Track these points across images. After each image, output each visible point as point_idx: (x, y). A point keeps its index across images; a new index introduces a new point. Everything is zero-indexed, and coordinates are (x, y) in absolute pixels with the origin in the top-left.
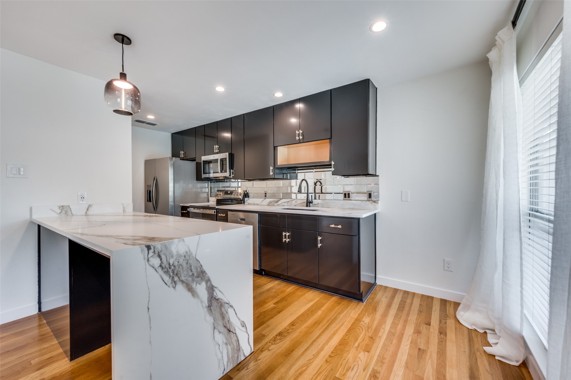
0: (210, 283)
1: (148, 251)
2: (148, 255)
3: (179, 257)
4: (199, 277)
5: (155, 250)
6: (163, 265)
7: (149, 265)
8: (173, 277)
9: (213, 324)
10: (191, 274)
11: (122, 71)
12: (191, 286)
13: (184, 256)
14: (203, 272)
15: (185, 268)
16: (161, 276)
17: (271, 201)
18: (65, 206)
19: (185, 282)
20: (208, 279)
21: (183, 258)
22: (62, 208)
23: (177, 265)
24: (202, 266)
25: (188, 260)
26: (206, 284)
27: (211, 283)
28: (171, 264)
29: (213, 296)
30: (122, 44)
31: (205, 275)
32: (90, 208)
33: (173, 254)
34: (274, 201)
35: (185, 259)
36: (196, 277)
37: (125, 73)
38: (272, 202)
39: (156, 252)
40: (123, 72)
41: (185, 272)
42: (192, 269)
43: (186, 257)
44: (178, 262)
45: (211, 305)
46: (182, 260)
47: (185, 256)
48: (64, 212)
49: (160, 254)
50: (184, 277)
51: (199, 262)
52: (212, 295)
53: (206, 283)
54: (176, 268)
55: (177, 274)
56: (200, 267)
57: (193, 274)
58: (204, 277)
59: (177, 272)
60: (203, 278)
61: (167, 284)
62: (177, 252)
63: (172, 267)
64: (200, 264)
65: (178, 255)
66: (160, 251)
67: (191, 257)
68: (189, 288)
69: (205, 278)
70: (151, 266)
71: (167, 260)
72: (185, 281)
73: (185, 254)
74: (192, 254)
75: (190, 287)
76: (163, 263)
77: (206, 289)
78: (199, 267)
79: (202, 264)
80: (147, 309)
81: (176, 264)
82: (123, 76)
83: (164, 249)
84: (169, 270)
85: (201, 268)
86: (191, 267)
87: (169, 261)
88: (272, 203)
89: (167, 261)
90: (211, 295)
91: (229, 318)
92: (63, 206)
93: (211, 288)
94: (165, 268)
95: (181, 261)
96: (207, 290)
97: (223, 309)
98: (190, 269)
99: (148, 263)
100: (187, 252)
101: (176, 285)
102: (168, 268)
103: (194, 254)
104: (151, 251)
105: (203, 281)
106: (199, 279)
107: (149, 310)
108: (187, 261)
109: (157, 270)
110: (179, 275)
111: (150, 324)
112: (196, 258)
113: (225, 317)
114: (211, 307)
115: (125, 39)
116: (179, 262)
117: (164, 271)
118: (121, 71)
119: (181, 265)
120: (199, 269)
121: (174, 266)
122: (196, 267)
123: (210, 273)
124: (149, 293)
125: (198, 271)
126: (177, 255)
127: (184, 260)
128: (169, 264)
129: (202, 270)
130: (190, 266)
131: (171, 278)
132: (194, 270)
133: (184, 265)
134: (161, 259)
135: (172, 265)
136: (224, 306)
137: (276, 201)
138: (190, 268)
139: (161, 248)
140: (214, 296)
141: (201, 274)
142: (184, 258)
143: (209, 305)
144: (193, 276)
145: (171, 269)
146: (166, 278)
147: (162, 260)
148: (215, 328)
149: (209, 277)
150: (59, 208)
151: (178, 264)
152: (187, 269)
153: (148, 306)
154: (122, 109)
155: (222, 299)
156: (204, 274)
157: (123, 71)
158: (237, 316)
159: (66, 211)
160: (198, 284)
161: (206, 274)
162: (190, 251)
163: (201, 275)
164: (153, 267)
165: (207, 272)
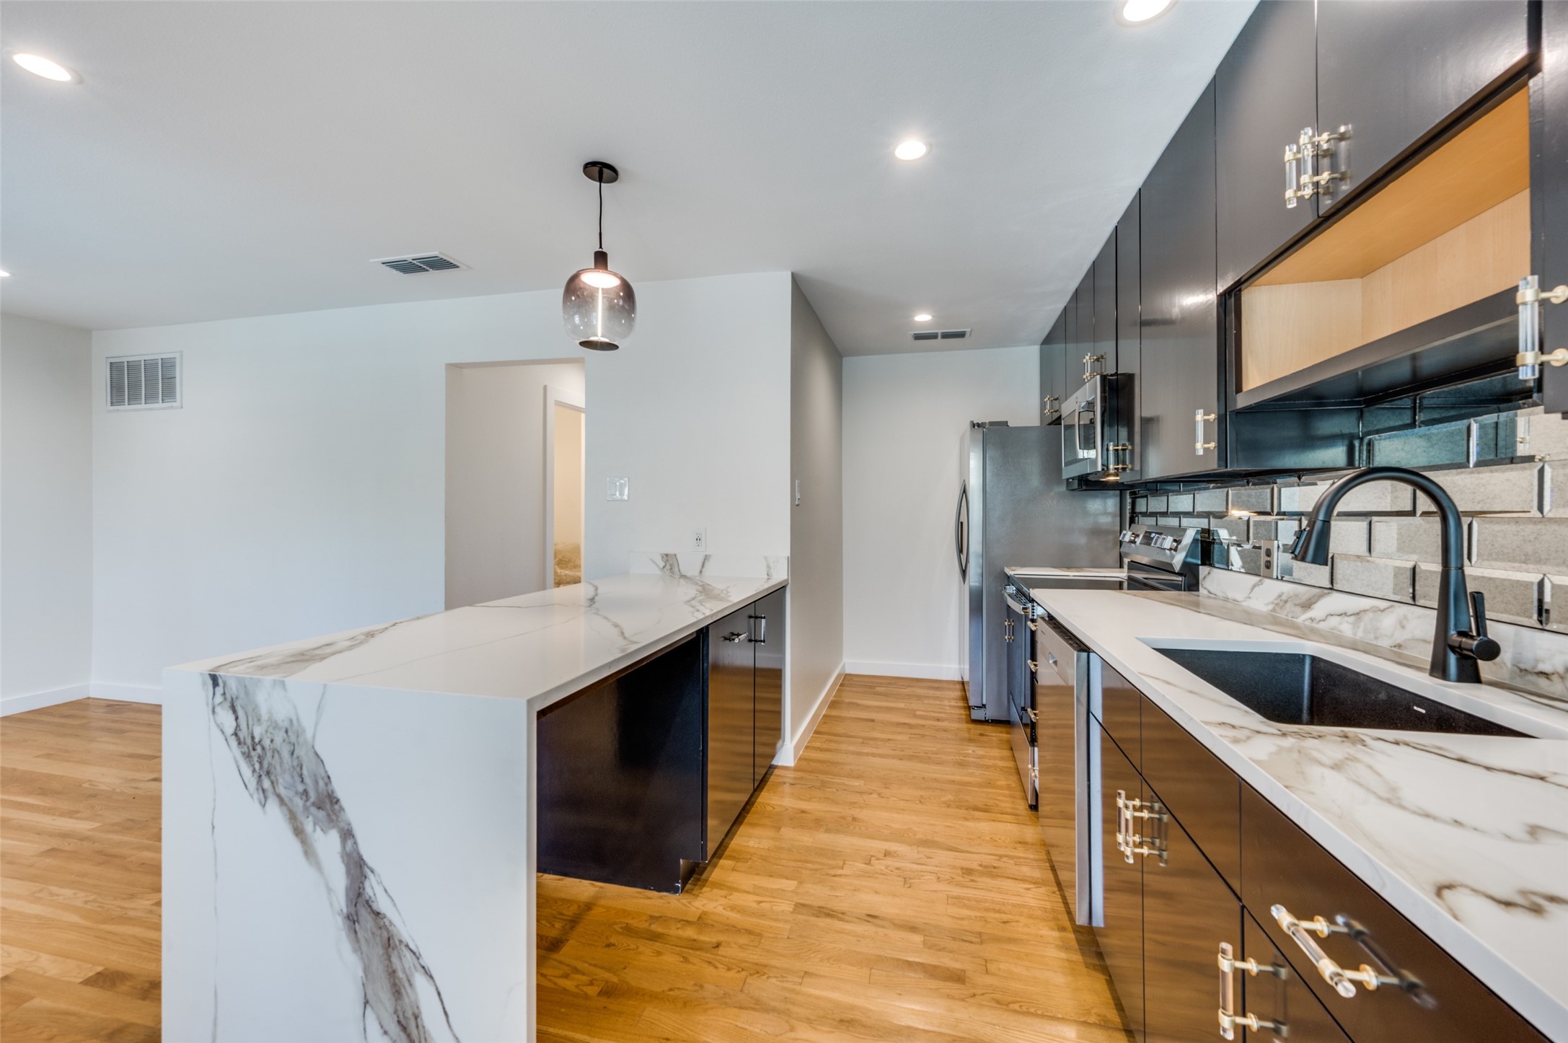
0: (355, 846)
1: (214, 688)
2: (213, 698)
3: (274, 728)
4: (323, 810)
5: (226, 692)
6: (241, 735)
7: (215, 722)
8: (260, 776)
9: (363, 985)
10: (301, 788)
11: (599, 246)
12: (302, 824)
13: (284, 730)
14: (334, 800)
15: (288, 763)
16: (235, 758)
17: (1284, 598)
18: (671, 555)
19: (286, 805)
20: (348, 830)
21: (282, 734)
22: (665, 558)
23: (270, 749)
24: (329, 778)
25: (294, 745)
26: (341, 842)
27: (357, 847)
28: (257, 740)
29: (361, 890)
30: (599, 183)
31: (340, 811)
32: (706, 561)
33: (260, 715)
34: (1296, 596)
35: (287, 740)
36: (313, 804)
37: (604, 250)
38: (1286, 602)
39: (228, 696)
40: (601, 250)
41: (287, 777)
42: (303, 776)
43: (290, 733)
44: (272, 741)
45: (355, 919)
46: (281, 740)
47: (287, 732)
48: (668, 567)
49: (235, 705)
50: (285, 788)
51: (323, 763)
52: (360, 888)
53: (341, 837)
54: (266, 755)
55: (268, 773)
56: (326, 779)
57: (306, 792)
58: (338, 817)
59: (269, 767)
60: (334, 817)
61: (248, 787)
62: (270, 713)
63: (259, 748)
64: (326, 772)
65: (271, 722)
66: (234, 697)
67: (301, 740)
68: (295, 824)
69: (337, 820)
70: (218, 726)
71: (248, 725)
72: (286, 800)
73: (286, 724)
74: (304, 731)
75: (299, 824)
76: (240, 730)
77: (342, 857)
78: (323, 779)
79: (330, 774)
80: (211, 827)
81: (267, 743)
82: (601, 259)
83: (242, 695)
84: (253, 753)
85: (326, 784)
86: (301, 768)
87: (252, 730)
88: (1288, 605)
89: (248, 728)
90: (357, 888)
91: (418, 1008)
92: (667, 555)
93: (356, 862)
94: (245, 744)
95: (279, 739)
96: (346, 861)
97: (395, 959)
98: (298, 773)
99: (214, 719)
100: (291, 721)
101: (266, 800)
102: (251, 748)
103: (309, 735)
104: (219, 690)
105: (334, 827)
106: (321, 814)
107: (215, 829)
108: (292, 748)
109: (229, 739)
110: (273, 777)
111: (216, 865)
112: (313, 747)
113: (403, 991)
114: (356, 924)
115: (606, 171)
116: (274, 742)
117: (243, 750)
118: (598, 249)
119: (278, 752)
120: (321, 784)
121: (263, 748)
122: (315, 776)
123: (353, 811)
124: (215, 790)
125: (321, 791)
126: (270, 719)
127: (284, 741)
128: (253, 738)
129: (330, 792)
130: (298, 765)
131: (256, 775)
132: (308, 780)
133: (286, 754)
134: (237, 718)
135: (260, 742)
136: (398, 951)
137: (1304, 598)
138: (298, 769)
139: (237, 691)
140: (367, 898)
141: (327, 801)
142: (285, 735)
143: (351, 914)
144: (307, 796)
145: (256, 751)
146: (247, 772)
147: (238, 721)
148: (366, 1003)
149: (349, 824)
150: (663, 557)
151: (272, 746)
152: (291, 769)
153: (213, 820)
154: (597, 336)
155: (390, 922)
156: (336, 807)
157: (601, 247)
158: (448, 1021)
159: (671, 565)
160: (318, 829)
161: (342, 809)
162: (298, 719)
163: (328, 806)
164: (221, 730)
165: (345, 802)
